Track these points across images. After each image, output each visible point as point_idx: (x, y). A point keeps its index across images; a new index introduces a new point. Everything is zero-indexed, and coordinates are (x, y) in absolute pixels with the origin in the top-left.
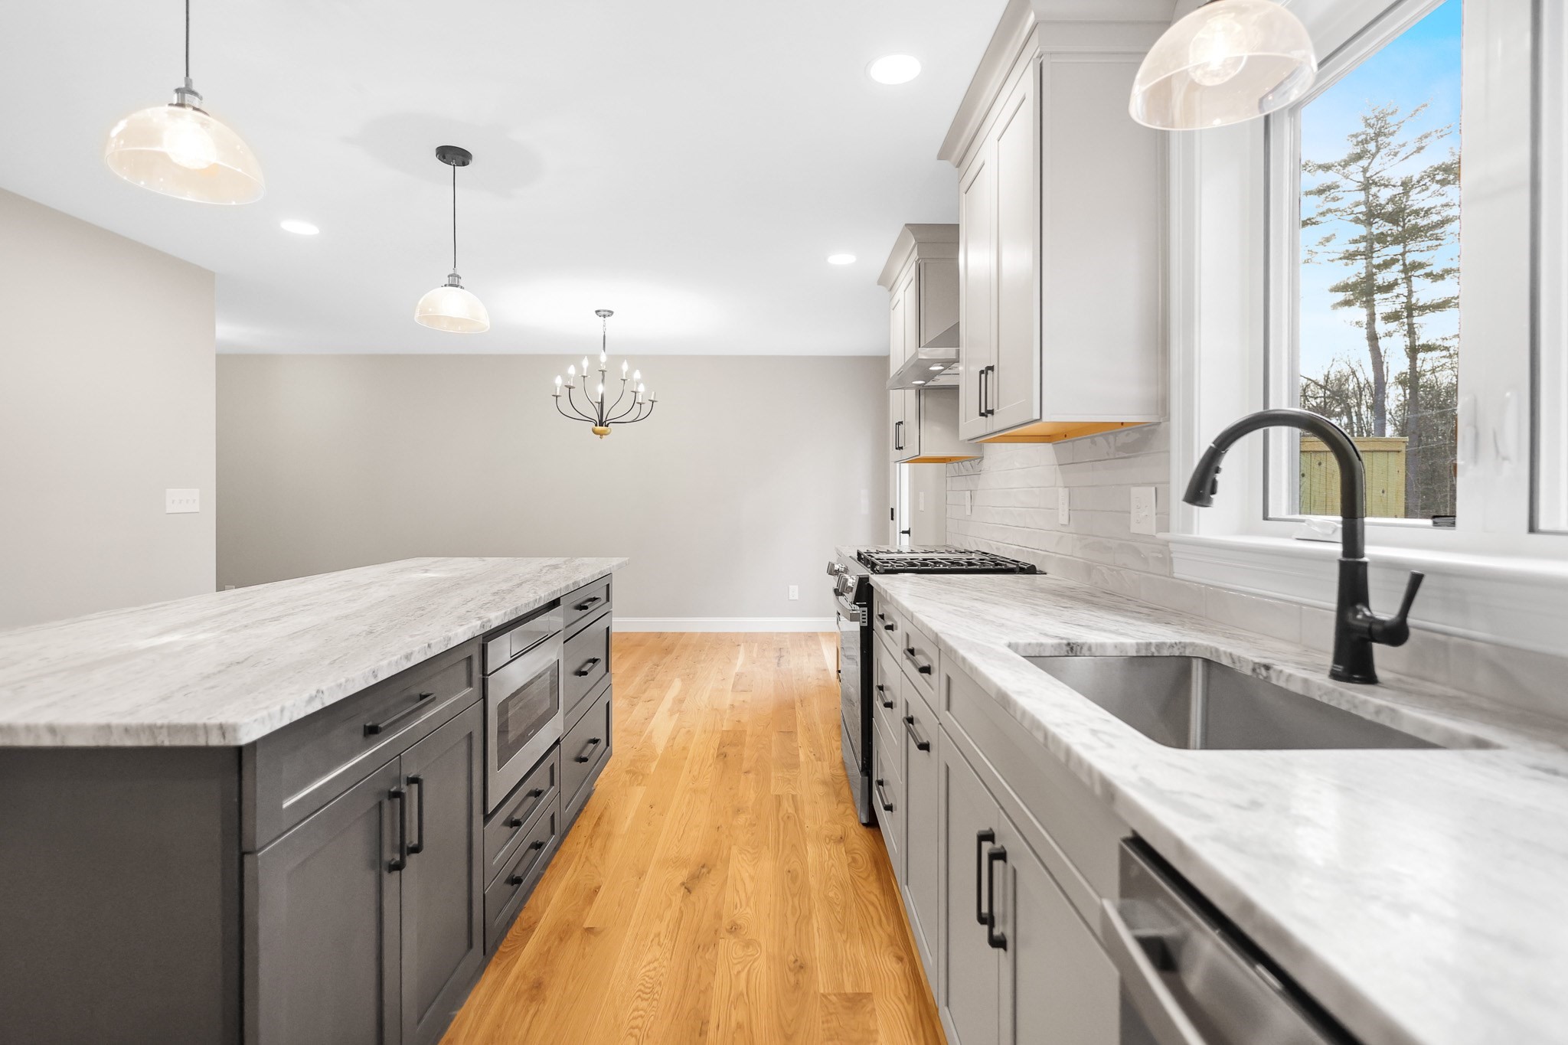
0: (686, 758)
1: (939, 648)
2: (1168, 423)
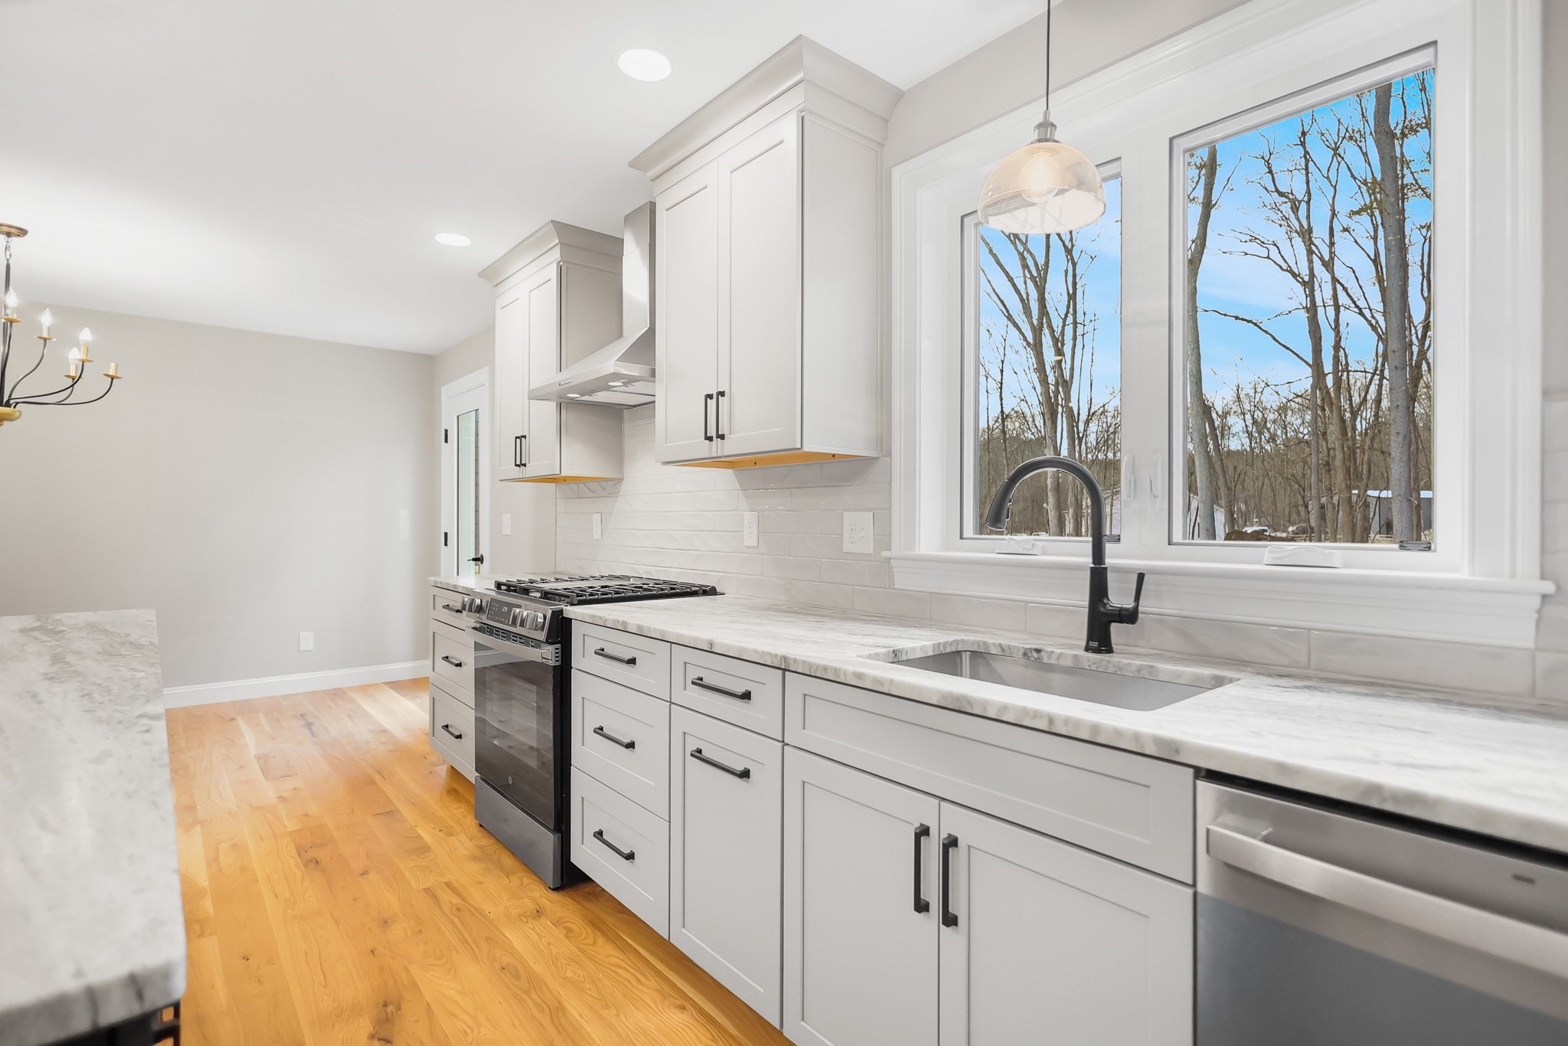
0: (257, 881)
1: (785, 670)
2: (888, 459)
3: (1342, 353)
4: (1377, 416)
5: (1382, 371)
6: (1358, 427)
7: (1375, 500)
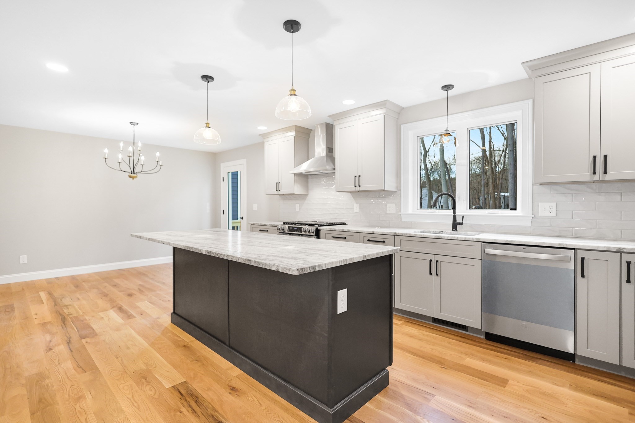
1: (395, 236)
2: (400, 192)
3: (492, 144)
4: (504, 167)
5: (506, 151)
6: (497, 169)
7: (503, 196)
